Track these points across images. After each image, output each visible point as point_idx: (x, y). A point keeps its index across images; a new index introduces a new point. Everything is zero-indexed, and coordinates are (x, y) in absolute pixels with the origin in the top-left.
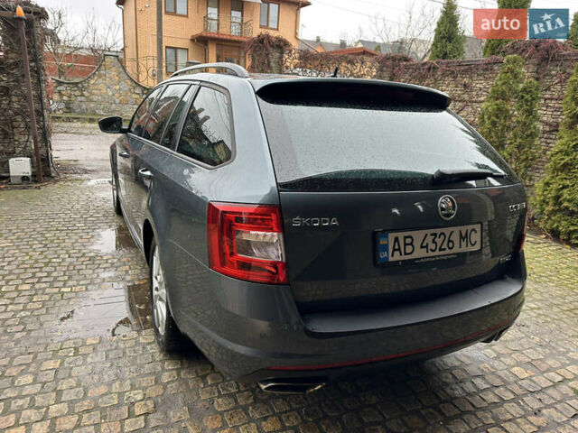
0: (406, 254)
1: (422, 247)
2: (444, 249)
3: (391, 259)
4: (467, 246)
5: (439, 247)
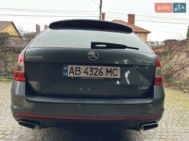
0: (76, 74)
1: (85, 72)
2: (97, 75)
3: (69, 76)
4: (111, 76)
5: (94, 74)
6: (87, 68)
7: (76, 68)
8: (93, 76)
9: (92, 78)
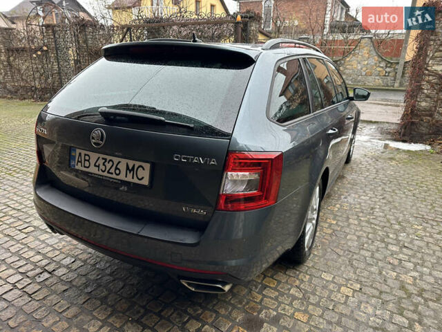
0: (84, 167)
1: (95, 165)
2: (112, 173)
3: (76, 167)
4: (133, 178)
5: (107, 169)
6: (99, 158)
7: (85, 155)
8: (105, 174)
9: (104, 178)
